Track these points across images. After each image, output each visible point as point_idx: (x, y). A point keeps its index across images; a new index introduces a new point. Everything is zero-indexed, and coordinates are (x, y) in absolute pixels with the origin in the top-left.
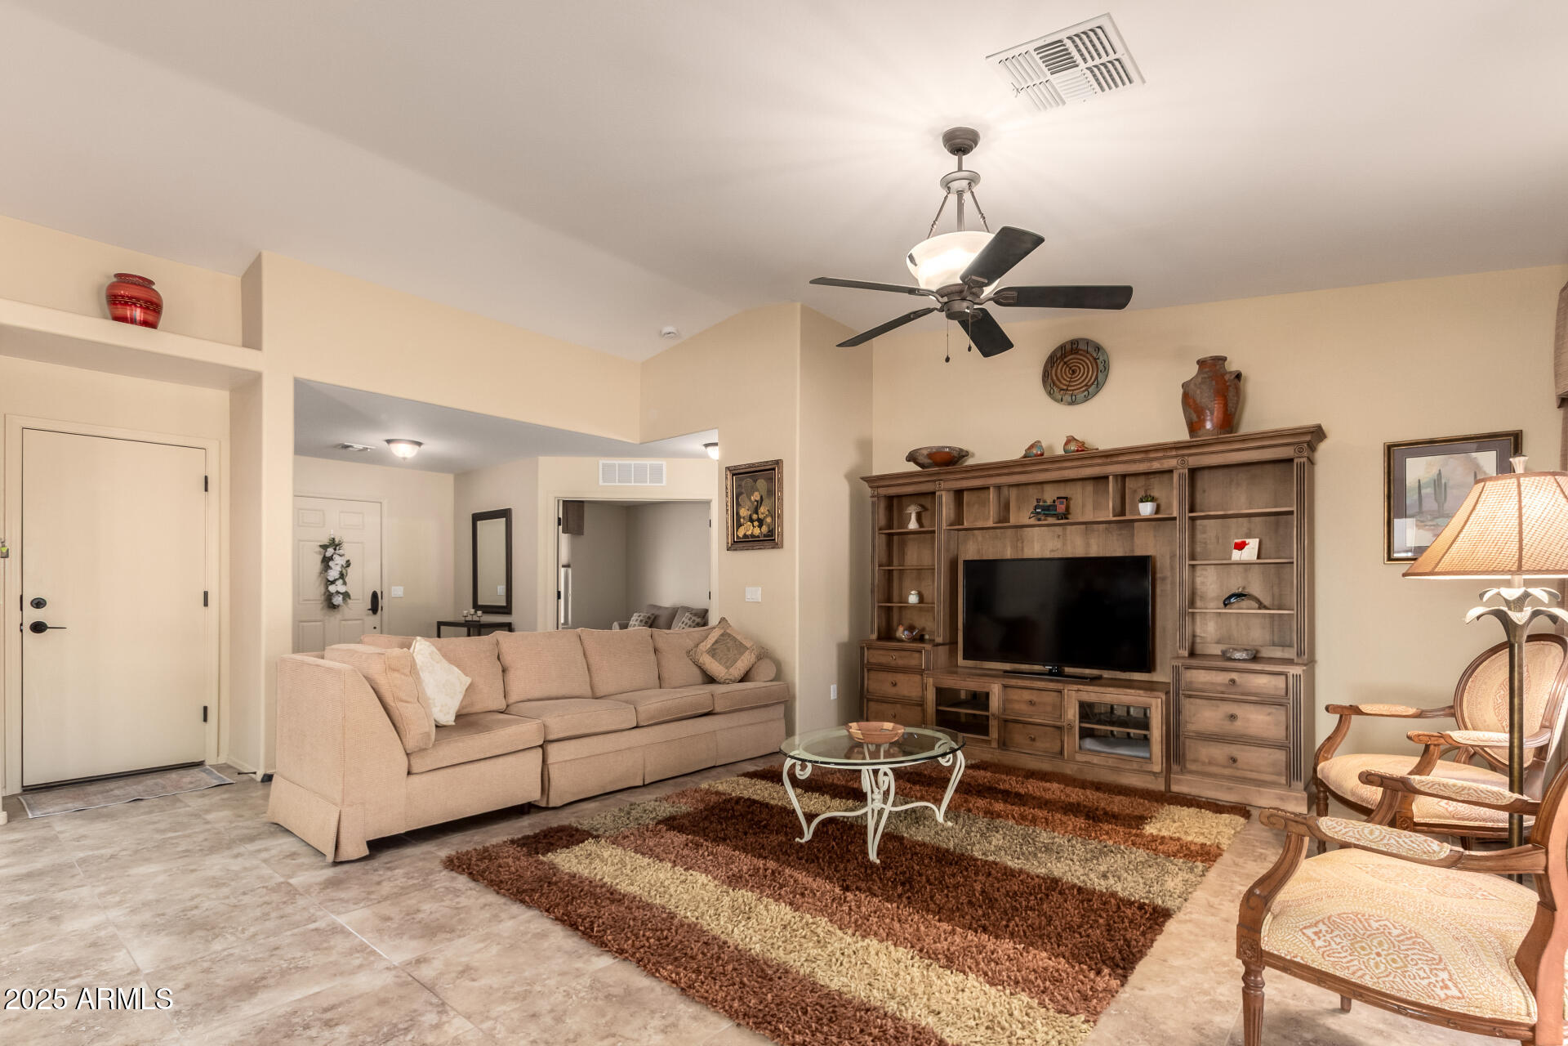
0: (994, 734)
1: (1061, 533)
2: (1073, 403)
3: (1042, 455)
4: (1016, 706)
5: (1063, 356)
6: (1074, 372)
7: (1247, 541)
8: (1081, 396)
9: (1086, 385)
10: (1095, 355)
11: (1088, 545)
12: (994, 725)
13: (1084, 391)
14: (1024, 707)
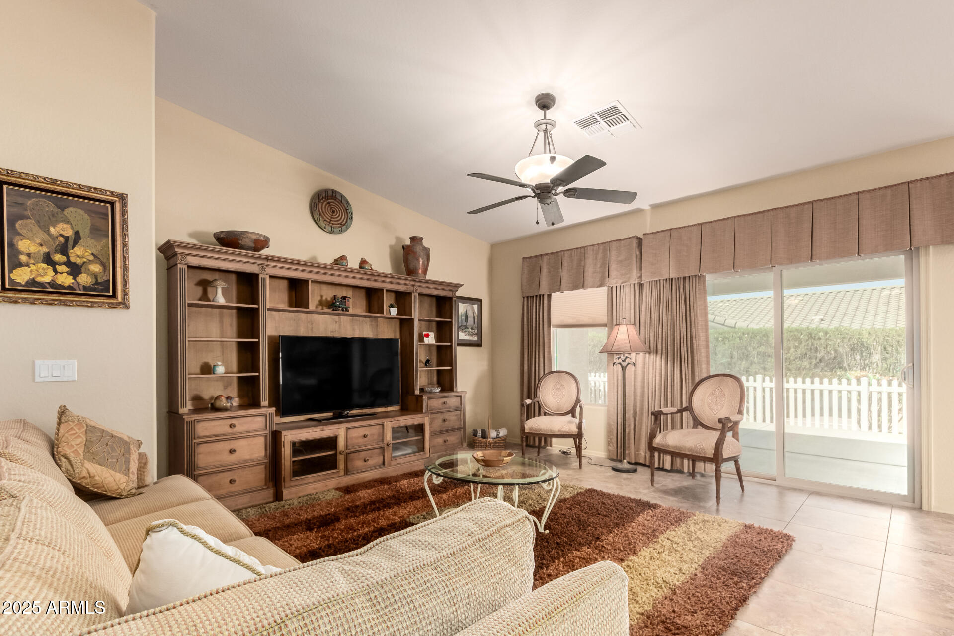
0: (341, 465)
1: (337, 320)
2: (332, 232)
3: (347, 266)
4: (356, 441)
5: (327, 198)
6: (333, 212)
7: (429, 333)
8: (337, 230)
9: (340, 224)
10: (346, 206)
11: (354, 330)
12: (341, 459)
13: (339, 227)
14: (361, 441)
